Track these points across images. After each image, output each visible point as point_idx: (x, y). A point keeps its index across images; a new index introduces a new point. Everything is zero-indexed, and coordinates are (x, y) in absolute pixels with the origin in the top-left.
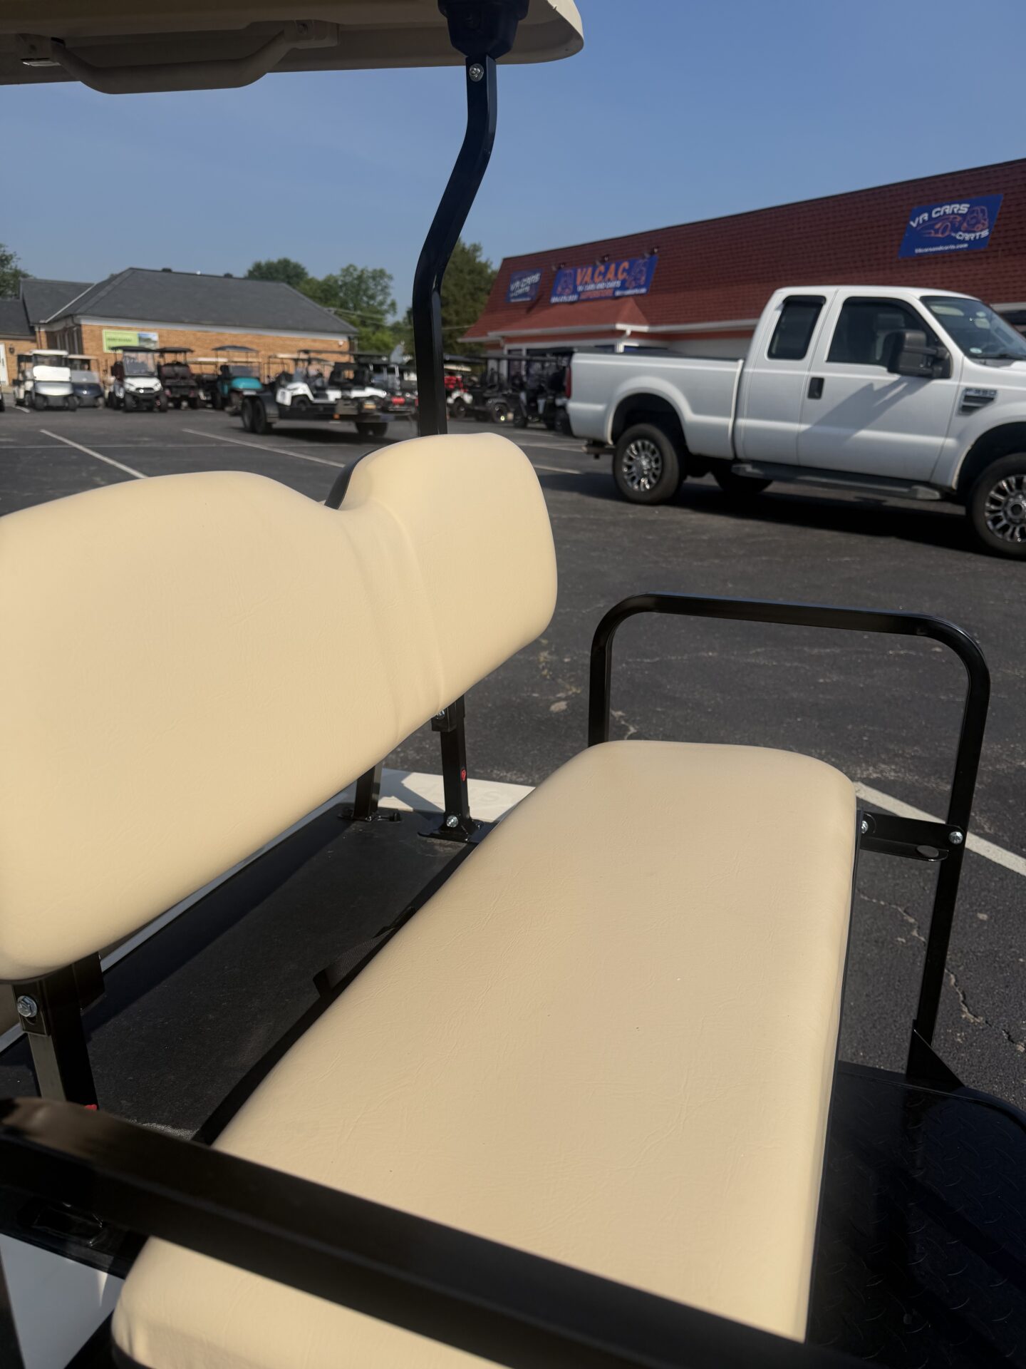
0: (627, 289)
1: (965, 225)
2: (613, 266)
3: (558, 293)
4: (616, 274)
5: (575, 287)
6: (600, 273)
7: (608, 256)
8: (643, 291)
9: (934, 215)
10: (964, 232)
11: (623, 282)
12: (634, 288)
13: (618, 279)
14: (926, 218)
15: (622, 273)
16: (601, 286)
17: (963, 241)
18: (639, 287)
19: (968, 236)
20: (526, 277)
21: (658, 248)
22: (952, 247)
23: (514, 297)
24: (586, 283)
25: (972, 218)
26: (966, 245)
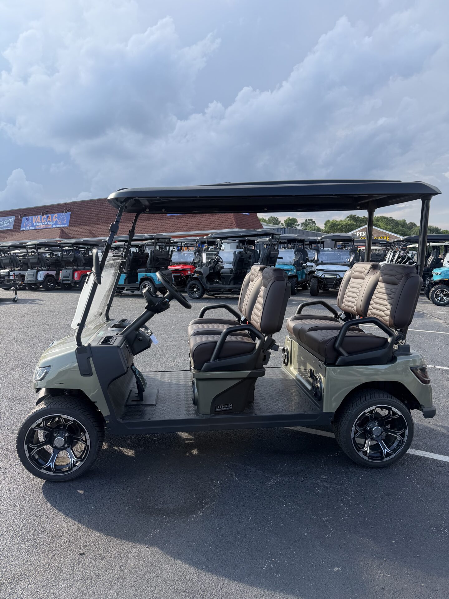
0: (59, 225)
2: (50, 216)
3: (24, 226)
4: (52, 219)
5: (33, 224)
6: (44, 218)
7: (47, 211)
11: (56, 222)
13: (53, 221)
15: (55, 219)
16: (45, 223)
18: (64, 224)
20: (6, 220)
24: (38, 222)
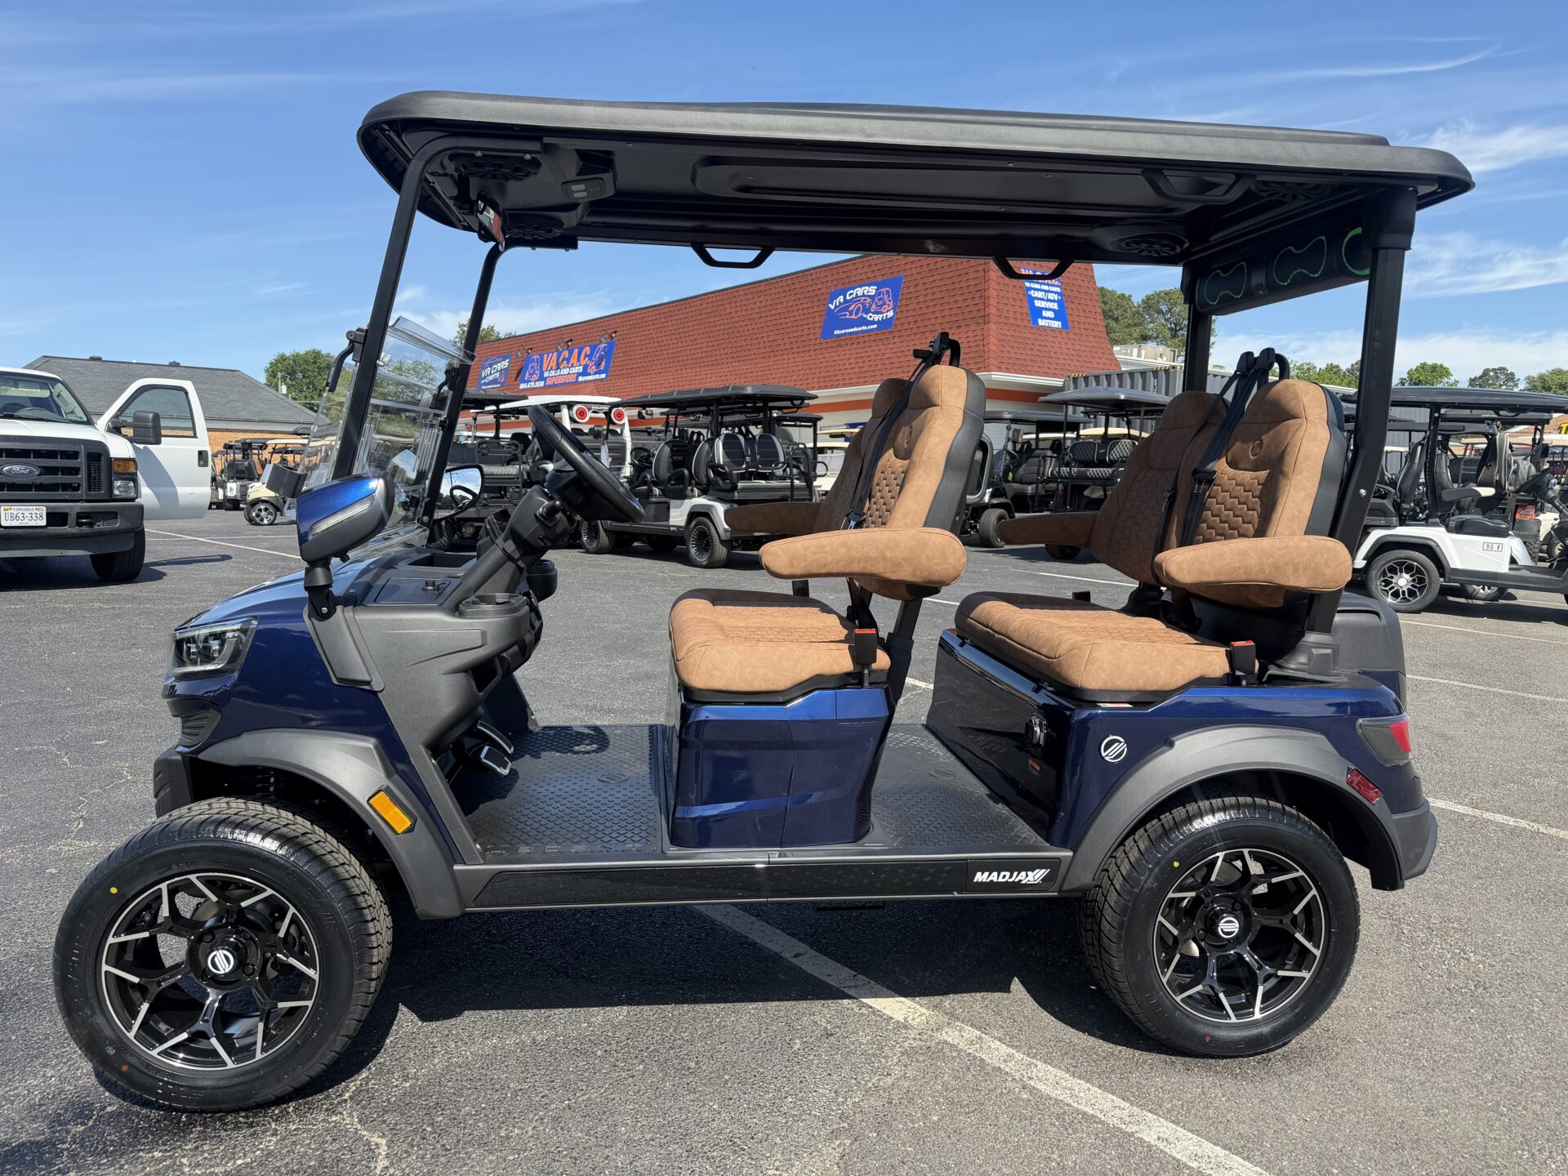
1: (874, 305)
2: (576, 351)
4: (579, 360)
5: (542, 373)
7: (571, 340)
8: (603, 376)
9: (848, 298)
10: (876, 313)
12: (595, 374)
14: (842, 300)
16: (565, 371)
17: (873, 322)
18: (600, 372)
19: (876, 319)
20: (496, 363)
21: (615, 332)
22: (865, 328)
23: (485, 384)
25: (879, 300)
26: (875, 326)
